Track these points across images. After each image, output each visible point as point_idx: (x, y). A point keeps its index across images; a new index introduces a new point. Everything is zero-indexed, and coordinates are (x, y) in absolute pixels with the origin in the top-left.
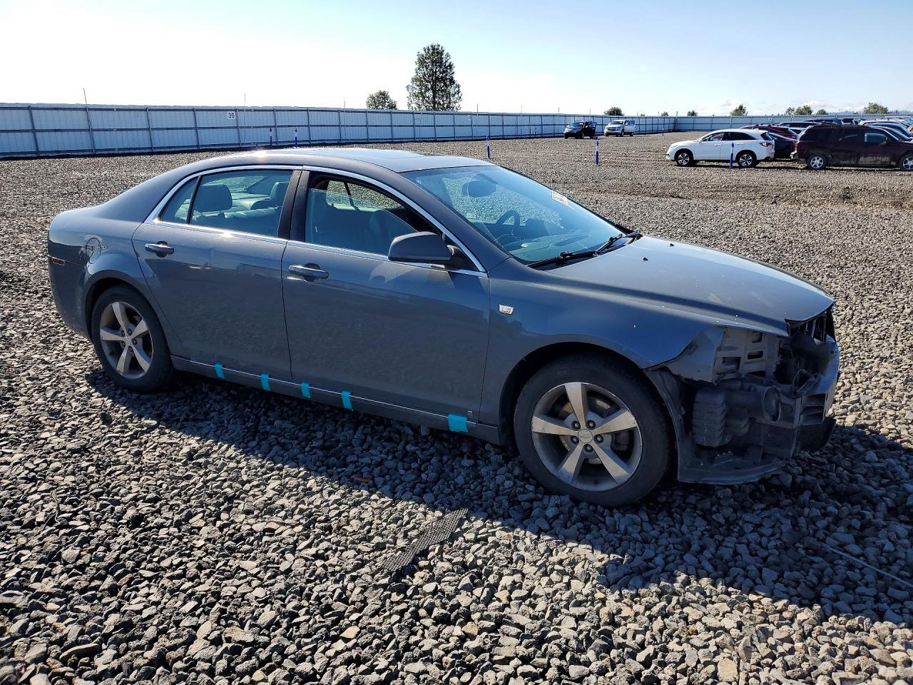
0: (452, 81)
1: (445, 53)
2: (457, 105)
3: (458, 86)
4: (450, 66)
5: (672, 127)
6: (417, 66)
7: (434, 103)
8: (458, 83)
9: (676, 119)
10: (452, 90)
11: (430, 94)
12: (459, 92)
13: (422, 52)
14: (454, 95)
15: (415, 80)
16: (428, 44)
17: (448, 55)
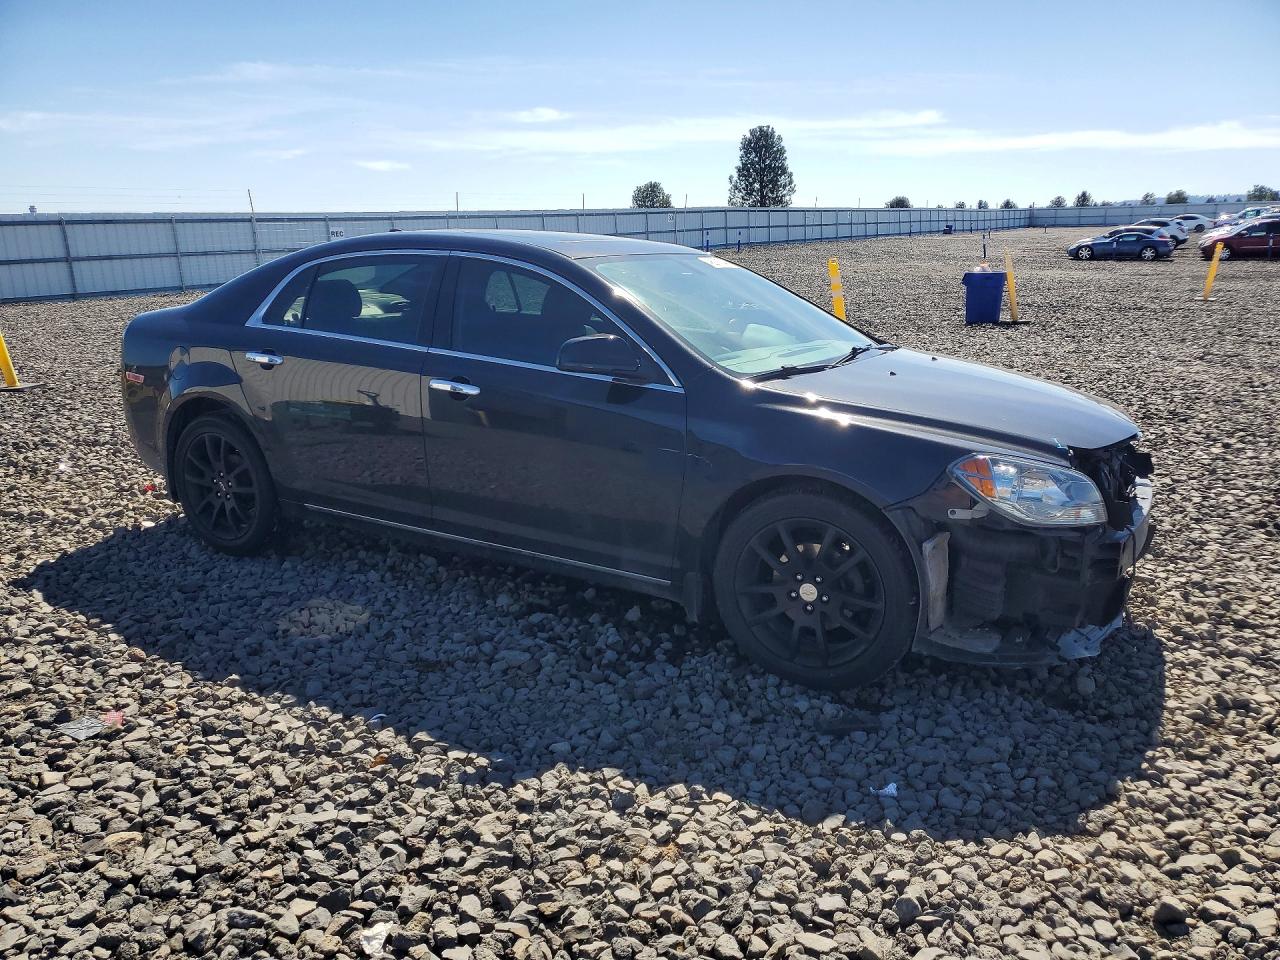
0: (784, 170)
1: (776, 134)
2: (787, 198)
3: (791, 175)
4: (781, 151)
5: (1027, 222)
6: (742, 152)
7: (762, 197)
8: (789, 170)
9: (1031, 209)
10: (783, 180)
11: (757, 186)
12: (791, 182)
13: (748, 135)
14: (785, 186)
15: (739, 170)
16: (754, 125)
17: (780, 138)
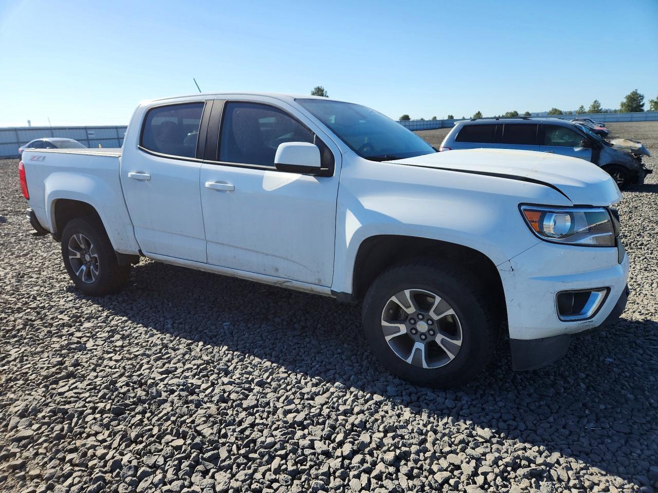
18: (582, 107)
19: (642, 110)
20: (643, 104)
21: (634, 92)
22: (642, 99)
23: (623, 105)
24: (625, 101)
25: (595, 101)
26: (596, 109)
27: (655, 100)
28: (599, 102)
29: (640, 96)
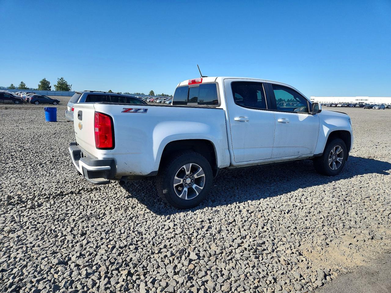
18: (12, 85)
19: (50, 90)
20: (51, 87)
21: (44, 79)
22: (49, 84)
23: (39, 86)
24: (40, 84)
25: (22, 82)
26: (23, 87)
27: (57, 85)
28: (24, 83)
29: (48, 82)
